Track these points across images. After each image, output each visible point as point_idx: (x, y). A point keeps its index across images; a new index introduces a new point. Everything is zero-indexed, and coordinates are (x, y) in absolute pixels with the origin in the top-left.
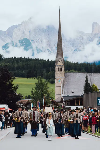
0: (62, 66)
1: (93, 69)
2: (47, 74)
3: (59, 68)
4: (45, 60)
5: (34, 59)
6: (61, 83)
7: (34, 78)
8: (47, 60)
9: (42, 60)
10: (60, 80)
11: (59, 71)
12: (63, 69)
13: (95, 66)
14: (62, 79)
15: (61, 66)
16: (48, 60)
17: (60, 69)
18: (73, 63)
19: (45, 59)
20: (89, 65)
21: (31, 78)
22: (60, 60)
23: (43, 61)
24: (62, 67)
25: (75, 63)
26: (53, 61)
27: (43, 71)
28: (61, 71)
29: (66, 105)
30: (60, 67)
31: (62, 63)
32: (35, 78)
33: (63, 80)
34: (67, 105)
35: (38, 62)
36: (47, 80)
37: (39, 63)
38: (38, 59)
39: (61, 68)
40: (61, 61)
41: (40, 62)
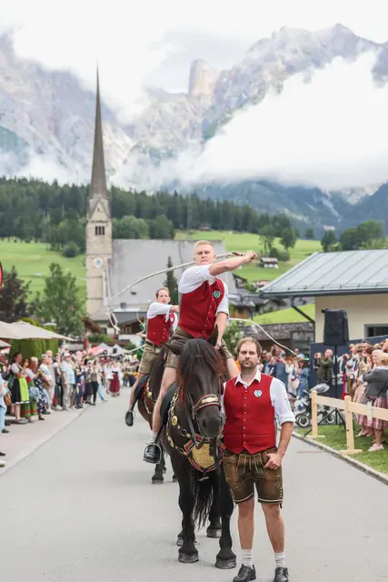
0: (106, 222)
1: (190, 211)
2: (54, 228)
3: (96, 228)
4: (47, 184)
5: (10, 180)
6: (103, 267)
7: (15, 241)
8: (51, 183)
9: (34, 183)
10: (101, 260)
11: (96, 233)
12: (109, 230)
13: (197, 200)
14: (106, 258)
15: (101, 222)
16: (56, 183)
17: (100, 231)
18: (130, 192)
19: (44, 181)
20: (178, 199)
21: (6, 239)
22: (99, 205)
23: (39, 187)
24: (104, 225)
25: (136, 194)
26: (71, 186)
27: (41, 217)
28: (104, 234)
29: (121, 333)
30: (99, 225)
31: (104, 214)
32: (18, 240)
33: (109, 261)
34: (125, 333)
35: (24, 189)
36: (53, 246)
37: (29, 194)
38: (25, 179)
39: (103, 228)
40: (101, 209)
41: (31, 189)
